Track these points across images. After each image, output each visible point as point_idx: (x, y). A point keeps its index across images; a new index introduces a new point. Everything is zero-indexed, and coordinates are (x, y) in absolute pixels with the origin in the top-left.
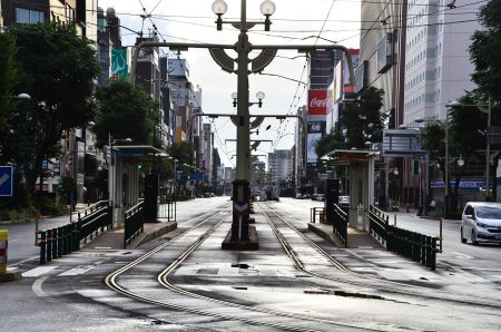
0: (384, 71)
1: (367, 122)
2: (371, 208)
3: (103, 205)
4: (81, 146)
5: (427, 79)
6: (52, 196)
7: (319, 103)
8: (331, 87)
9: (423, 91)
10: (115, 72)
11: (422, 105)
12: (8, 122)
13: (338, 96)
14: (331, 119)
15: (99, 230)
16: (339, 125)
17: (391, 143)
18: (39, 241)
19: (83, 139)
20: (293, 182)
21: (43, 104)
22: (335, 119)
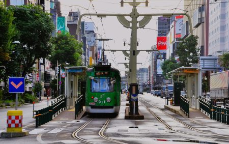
0: (197, 26)
1: (189, 53)
2: (200, 97)
3: (62, 97)
4: (42, 67)
5: (221, 30)
6: (30, 93)
7: (162, 43)
8: (169, 36)
9: (219, 36)
10: (59, 29)
11: (219, 43)
12: (10, 56)
13: (172, 40)
14: (169, 52)
15: (61, 110)
16: (173, 55)
17: (204, 64)
18: (35, 116)
19: (43, 64)
20: (149, 85)
21: (26, 46)
22: (171, 52)
